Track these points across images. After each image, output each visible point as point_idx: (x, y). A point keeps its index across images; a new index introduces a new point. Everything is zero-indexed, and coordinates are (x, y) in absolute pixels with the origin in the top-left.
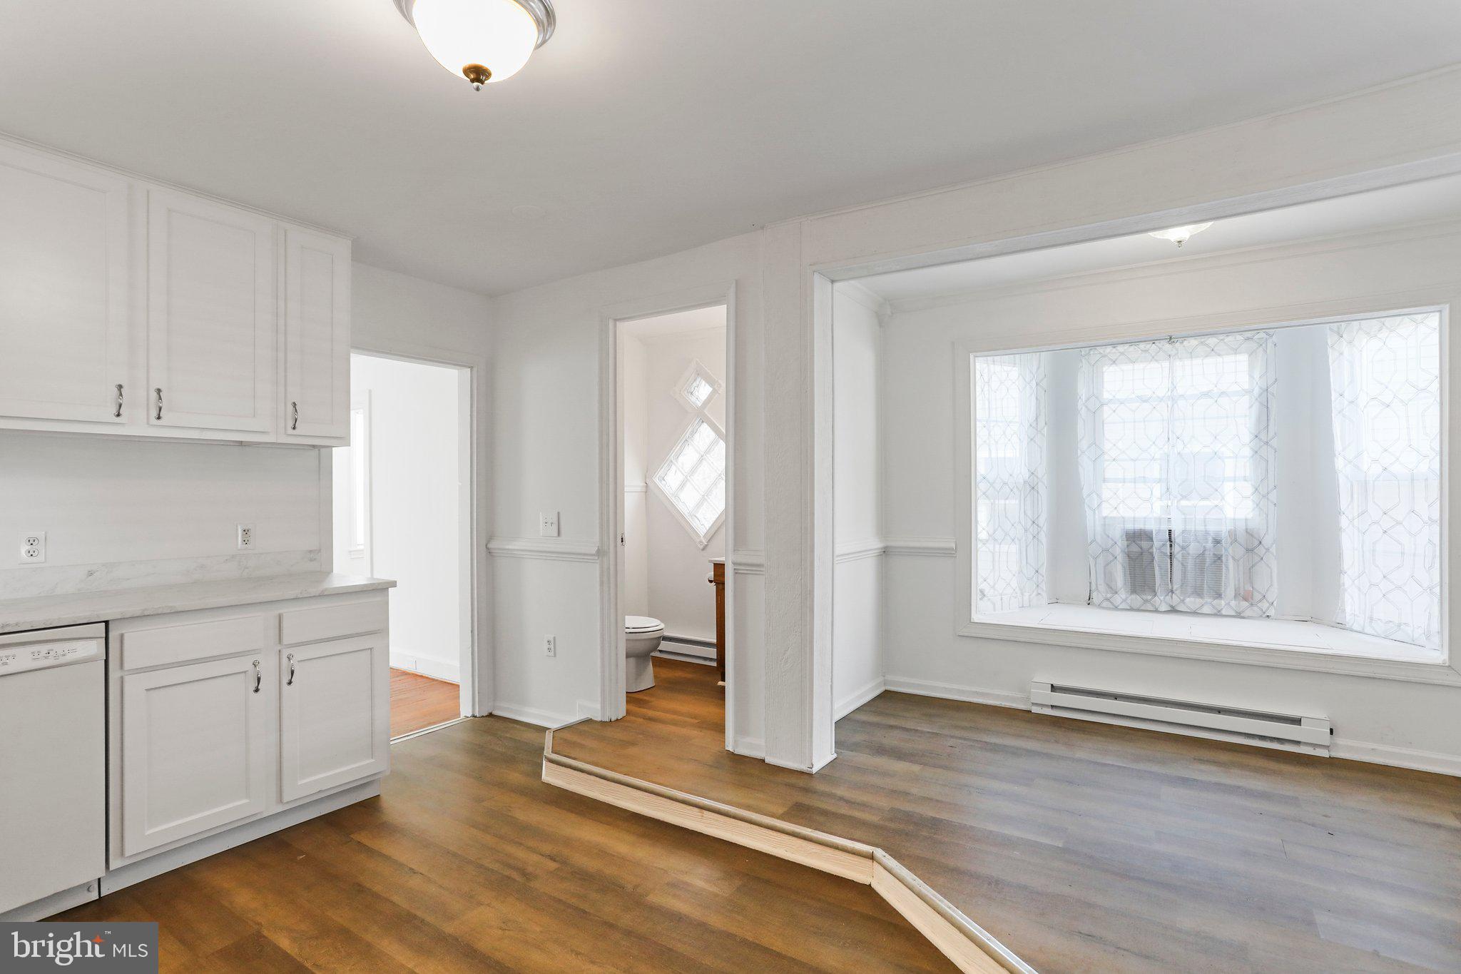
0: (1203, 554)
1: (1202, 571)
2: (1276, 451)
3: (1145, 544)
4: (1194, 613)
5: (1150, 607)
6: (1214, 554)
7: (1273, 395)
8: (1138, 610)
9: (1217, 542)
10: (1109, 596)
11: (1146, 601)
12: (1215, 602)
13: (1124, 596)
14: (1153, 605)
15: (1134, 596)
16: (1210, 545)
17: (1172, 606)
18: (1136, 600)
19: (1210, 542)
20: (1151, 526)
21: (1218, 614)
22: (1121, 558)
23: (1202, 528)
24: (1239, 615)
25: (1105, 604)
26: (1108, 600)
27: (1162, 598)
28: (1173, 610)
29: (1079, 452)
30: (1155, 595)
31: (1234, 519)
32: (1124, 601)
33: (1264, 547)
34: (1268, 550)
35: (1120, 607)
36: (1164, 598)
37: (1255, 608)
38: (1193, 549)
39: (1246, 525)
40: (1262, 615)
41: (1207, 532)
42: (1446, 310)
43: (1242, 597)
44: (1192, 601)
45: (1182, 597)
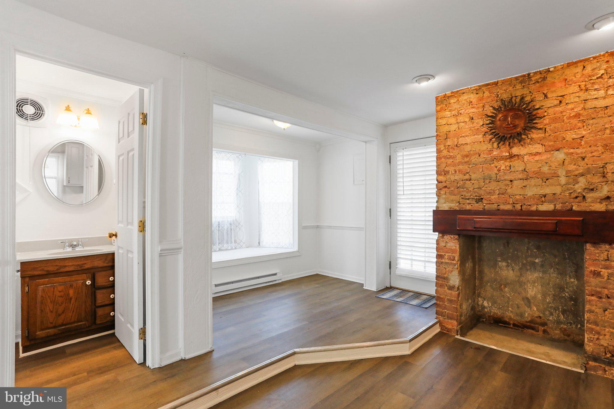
0: (228, 229)
1: (228, 235)
4: (226, 250)
6: (230, 229)
9: (231, 224)
12: (231, 245)
19: (229, 224)
21: (232, 249)
23: (226, 220)
24: (236, 248)
27: (217, 246)
30: (215, 245)
31: (234, 216)
33: (240, 225)
34: (242, 226)
37: (239, 246)
38: (226, 228)
39: (236, 218)
40: (241, 247)
41: (228, 221)
42: (297, 162)
43: (235, 242)
44: (225, 246)
45: (223, 245)
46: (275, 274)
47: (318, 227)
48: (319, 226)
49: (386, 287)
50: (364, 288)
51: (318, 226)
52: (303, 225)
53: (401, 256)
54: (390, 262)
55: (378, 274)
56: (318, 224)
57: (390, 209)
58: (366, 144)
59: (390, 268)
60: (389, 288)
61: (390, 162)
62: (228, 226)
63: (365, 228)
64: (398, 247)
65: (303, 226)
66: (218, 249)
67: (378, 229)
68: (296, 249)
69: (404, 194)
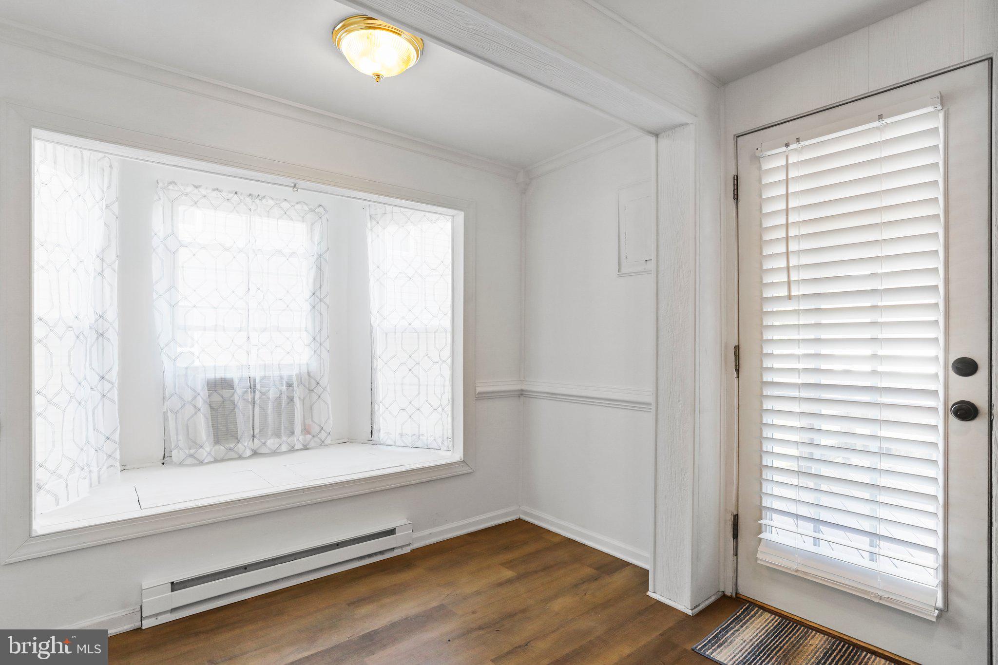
0: (280, 397)
1: (279, 414)
2: (328, 307)
3: (226, 393)
4: (274, 453)
5: (232, 455)
6: (288, 397)
7: (325, 260)
8: (222, 460)
9: (290, 385)
10: (192, 451)
11: (229, 449)
12: (289, 440)
13: (208, 449)
14: (236, 452)
15: (217, 447)
16: (284, 388)
17: (254, 451)
18: (221, 449)
19: (285, 386)
20: (232, 374)
21: (292, 450)
22: (204, 409)
23: (277, 373)
24: (306, 448)
25: (189, 461)
26: (191, 456)
27: (246, 444)
28: (255, 454)
29: (155, 296)
30: (239, 441)
31: (300, 364)
32: (209, 453)
33: (321, 386)
34: (325, 389)
35: (206, 461)
36: (248, 444)
37: (316, 439)
38: (272, 394)
39: (308, 370)
40: (322, 444)
41: (281, 378)
42: (460, 216)
43: (306, 431)
44: (272, 443)
45: (263, 441)
46: (392, 532)
47: (521, 394)
48: (526, 391)
49: (720, 594)
50: (649, 593)
51: (522, 390)
52: (479, 390)
53: (777, 505)
54: (736, 518)
55: (696, 558)
56: (524, 387)
57: (737, 348)
58: (657, 142)
59: (736, 536)
60: (731, 598)
61: (736, 197)
62: (281, 391)
63: (654, 404)
64: (764, 473)
65: (479, 393)
66: (248, 453)
67: (697, 412)
68: (457, 455)
69: (790, 297)
